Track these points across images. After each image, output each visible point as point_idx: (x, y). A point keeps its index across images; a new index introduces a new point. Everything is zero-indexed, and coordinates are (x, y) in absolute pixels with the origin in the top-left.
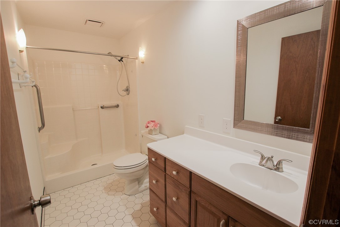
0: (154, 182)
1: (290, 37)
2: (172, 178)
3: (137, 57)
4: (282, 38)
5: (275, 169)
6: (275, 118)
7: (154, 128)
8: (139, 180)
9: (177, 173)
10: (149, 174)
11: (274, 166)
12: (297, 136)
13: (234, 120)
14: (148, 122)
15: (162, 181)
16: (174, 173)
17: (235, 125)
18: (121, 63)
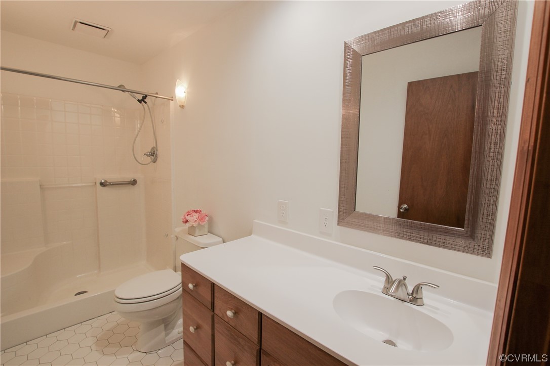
0: (192, 329)
1: (419, 81)
2: (225, 322)
3: (172, 97)
4: (408, 83)
5: (410, 301)
6: (399, 207)
7: (199, 224)
8: (166, 323)
9: (235, 313)
10: (183, 313)
11: (408, 295)
12: (443, 241)
13: (339, 212)
14: (189, 212)
15: (207, 328)
16: (230, 313)
17: (341, 221)
18: (143, 105)
